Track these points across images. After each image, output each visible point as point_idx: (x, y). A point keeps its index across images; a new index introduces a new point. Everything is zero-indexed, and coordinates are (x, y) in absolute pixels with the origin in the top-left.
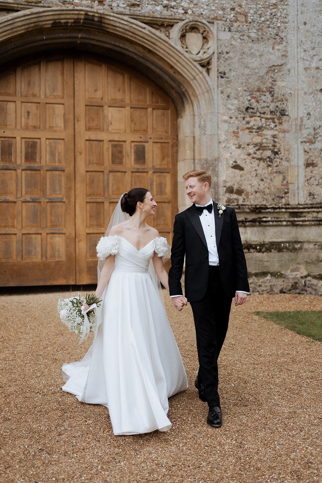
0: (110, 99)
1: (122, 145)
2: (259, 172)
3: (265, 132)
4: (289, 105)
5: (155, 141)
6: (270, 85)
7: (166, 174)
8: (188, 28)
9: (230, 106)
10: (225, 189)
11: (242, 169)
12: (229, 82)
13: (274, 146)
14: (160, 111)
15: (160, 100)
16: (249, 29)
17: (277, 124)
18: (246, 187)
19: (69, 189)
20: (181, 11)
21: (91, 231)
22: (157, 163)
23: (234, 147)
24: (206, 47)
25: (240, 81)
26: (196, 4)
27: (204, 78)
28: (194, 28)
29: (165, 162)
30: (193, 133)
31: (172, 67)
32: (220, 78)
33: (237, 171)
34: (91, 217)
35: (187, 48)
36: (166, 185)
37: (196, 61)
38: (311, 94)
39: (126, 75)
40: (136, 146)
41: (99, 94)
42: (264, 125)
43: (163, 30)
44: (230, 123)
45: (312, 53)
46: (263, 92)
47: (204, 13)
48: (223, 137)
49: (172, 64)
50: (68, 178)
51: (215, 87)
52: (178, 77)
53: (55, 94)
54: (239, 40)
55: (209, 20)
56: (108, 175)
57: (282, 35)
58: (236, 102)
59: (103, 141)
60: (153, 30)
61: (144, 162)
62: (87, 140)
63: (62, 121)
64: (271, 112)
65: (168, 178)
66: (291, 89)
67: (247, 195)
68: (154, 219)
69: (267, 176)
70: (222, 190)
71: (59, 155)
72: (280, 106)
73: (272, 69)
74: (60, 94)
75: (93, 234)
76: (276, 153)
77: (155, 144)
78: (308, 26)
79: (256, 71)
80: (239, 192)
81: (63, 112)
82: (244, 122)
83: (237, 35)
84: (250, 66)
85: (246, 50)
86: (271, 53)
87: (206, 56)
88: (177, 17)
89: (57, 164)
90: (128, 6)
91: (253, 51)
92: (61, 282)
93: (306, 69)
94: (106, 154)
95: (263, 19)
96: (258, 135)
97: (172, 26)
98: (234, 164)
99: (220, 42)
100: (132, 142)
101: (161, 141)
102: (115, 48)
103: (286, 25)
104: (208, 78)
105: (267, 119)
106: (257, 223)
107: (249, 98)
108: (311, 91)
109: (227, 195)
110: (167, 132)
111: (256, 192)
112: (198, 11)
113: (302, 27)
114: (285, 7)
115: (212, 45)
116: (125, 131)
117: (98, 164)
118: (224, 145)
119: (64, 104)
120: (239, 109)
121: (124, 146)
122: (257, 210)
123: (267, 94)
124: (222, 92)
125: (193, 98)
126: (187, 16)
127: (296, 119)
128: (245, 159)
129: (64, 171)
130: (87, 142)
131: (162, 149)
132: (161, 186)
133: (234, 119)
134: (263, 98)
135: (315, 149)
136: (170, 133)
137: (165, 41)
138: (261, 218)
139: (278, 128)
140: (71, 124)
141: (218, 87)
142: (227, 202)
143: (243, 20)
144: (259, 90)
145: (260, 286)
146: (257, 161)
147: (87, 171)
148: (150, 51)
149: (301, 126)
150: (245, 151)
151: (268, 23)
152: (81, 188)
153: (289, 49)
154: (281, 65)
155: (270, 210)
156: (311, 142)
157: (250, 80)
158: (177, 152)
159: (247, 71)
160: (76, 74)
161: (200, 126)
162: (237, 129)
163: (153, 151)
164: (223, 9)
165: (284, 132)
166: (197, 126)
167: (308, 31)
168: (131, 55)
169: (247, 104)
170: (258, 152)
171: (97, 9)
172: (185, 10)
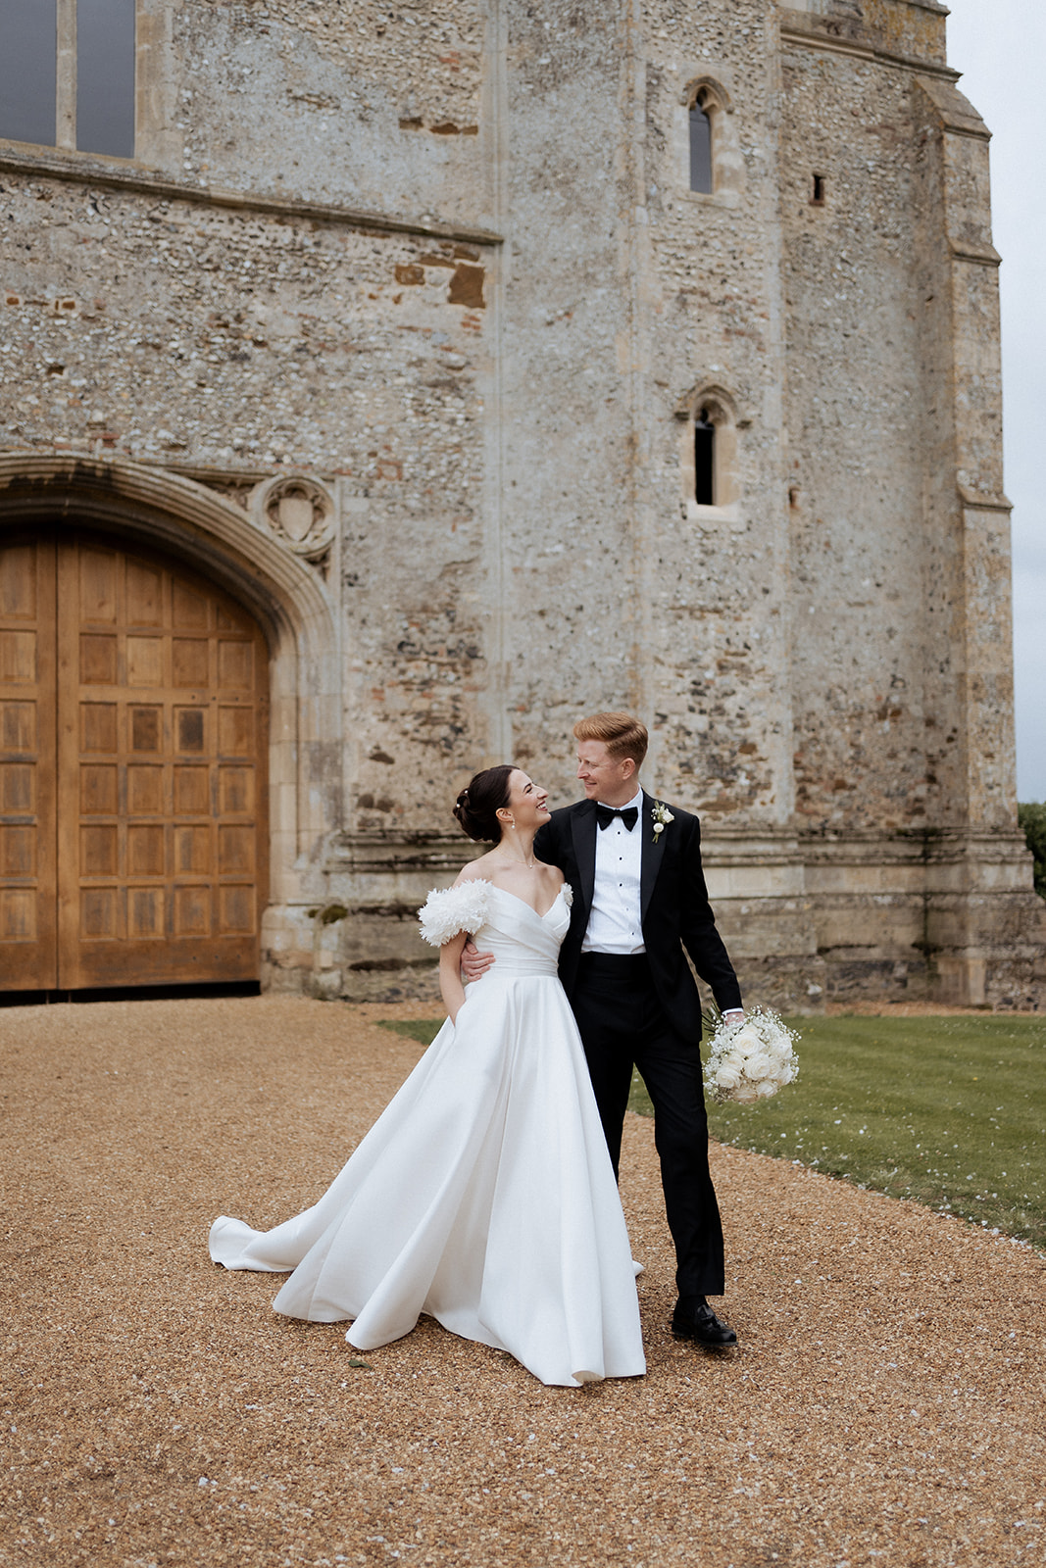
0: (130, 620)
1: (155, 713)
2: (425, 766)
3: (437, 690)
4: (486, 637)
5: (223, 703)
6: (447, 600)
7: (246, 770)
8: (283, 490)
9: (366, 641)
10: (356, 800)
11: (389, 761)
12: (366, 594)
13: (455, 717)
14: (234, 645)
15: (233, 623)
16: (404, 493)
17: (461, 674)
18: (400, 796)
19: (44, 800)
20: (269, 458)
21: (90, 882)
22: (228, 748)
23: (374, 720)
24: (320, 525)
25: (387, 592)
26: (300, 445)
27: (315, 586)
28: (295, 490)
29: (244, 746)
30: (296, 690)
31: (253, 564)
32: (346, 586)
33: (381, 765)
34: (90, 854)
35: (281, 528)
36: (244, 792)
37: (298, 554)
38: (523, 618)
39: (164, 575)
40: (185, 714)
41: (108, 612)
42: (435, 677)
43: (234, 492)
44: (366, 673)
45: (526, 540)
46: (434, 612)
47: (315, 462)
48: (352, 701)
49: (253, 559)
50: (44, 778)
51: (337, 603)
52: (265, 582)
53: (18, 611)
54: (385, 514)
55: (325, 475)
56: (126, 773)
57: (472, 503)
58: (378, 632)
59: (115, 704)
60: (214, 495)
61: (200, 746)
62: (82, 703)
63: (32, 665)
64: (450, 652)
65: (249, 779)
66: (488, 607)
67: (401, 811)
68: (220, 859)
69: (440, 774)
70: (350, 802)
71: (25, 734)
72: (467, 641)
73: (450, 568)
74: (27, 610)
75: (95, 888)
76: (459, 731)
77: (223, 711)
78: (519, 490)
79: (420, 572)
80: (385, 806)
81: (33, 647)
82: (395, 671)
83: (381, 505)
84: (407, 562)
85: (399, 532)
86: (449, 539)
87: (318, 545)
88: (261, 469)
89: (20, 750)
90: (163, 447)
91: (412, 534)
92: (29, 984)
93: (516, 570)
94: (121, 730)
95: (432, 473)
96: (424, 696)
97: (251, 485)
98: (375, 752)
99: (347, 518)
100: (176, 706)
101: (237, 704)
102: (139, 526)
103: (480, 484)
104: (322, 587)
105: (441, 665)
106: (419, 866)
107: (405, 624)
108: (523, 612)
109: (361, 811)
110: (247, 686)
111: (419, 806)
112: (303, 457)
113: (508, 489)
114: (477, 450)
115: (331, 525)
116: (162, 685)
117: (104, 750)
118: (354, 715)
119: (35, 632)
120: (384, 646)
121: (160, 713)
122: (420, 840)
123: (442, 616)
124: (351, 614)
125: (295, 622)
126: (282, 467)
127: (499, 665)
128: (396, 742)
129: (34, 763)
130: (84, 708)
131: (238, 720)
132: (235, 793)
133: (374, 664)
134: (433, 624)
135: (531, 724)
136: (253, 688)
137: (236, 516)
138: (426, 856)
139: (463, 681)
140: (49, 673)
141: (342, 603)
142: (360, 824)
143: (394, 474)
144: (425, 609)
145: (422, 985)
146: (421, 747)
147: (83, 765)
148: (208, 533)
149: (507, 680)
150: (396, 726)
151: (443, 480)
152: (69, 798)
153: (485, 531)
154: (470, 561)
155: (445, 840)
156: (525, 710)
157: (408, 591)
158: (267, 727)
159: (401, 574)
160: (60, 572)
161: (308, 679)
162: (382, 684)
163: (219, 724)
164: (354, 454)
165: (475, 689)
166: (303, 677)
167: (519, 498)
168: (171, 538)
169: (400, 636)
170: (423, 729)
171: (101, 454)
172: (274, 456)
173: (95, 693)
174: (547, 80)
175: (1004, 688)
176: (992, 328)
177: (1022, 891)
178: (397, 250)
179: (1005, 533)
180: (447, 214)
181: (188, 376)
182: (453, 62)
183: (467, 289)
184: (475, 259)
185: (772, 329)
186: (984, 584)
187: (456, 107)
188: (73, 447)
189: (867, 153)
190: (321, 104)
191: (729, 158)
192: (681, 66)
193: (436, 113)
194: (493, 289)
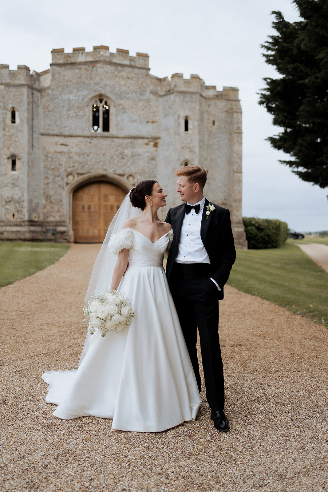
0: (110, 193)
8: (129, 176)
19: (99, 217)
24: (134, 180)
26: (131, 169)
28: (131, 175)
35: (129, 181)
39: (114, 187)
41: (107, 192)
43: (122, 176)
47: (133, 171)
49: (125, 185)
50: (99, 214)
53: (95, 192)
55: (135, 173)
57: (156, 176)
59: (108, 204)
60: (120, 177)
62: (104, 205)
63: (97, 199)
71: (96, 208)
74: (97, 192)
75: (105, 229)
81: (97, 197)
83: (143, 177)
88: (126, 173)
89: (96, 211)
90: (113, 171)
92: (96, 241)
94: (109, 208)
95: (150, 172)
97: (125, 175)
100: (116, 205)
102: (110, 181)
103: (157, 173)
114: (157, 168)
115: (136, 180)
116: (114, 202)
117: (106, 210)
119: (98, 195)
121: (114, 206)
126: (129, 173)
129: (98, 212)
137: (122, 180)
140: (99, 201)
148: (119, 182)
152: (102, 217)
160: (101, 187)
164: (139, 170)
168: (114, 183)
171: (105, 173)
172: (128, 171)
173: (106, 203)
174: (166, 115)
175: (240, 200)
176: (240, 144)
177: (241, 232)
178: (146, 141)
179: (241, 176)
180: (152, 134)
181: (116, 161)
182: (154, 112)
183: (156, 145)
184: (156, 140)
185: (197, 150)
186: (237, 184)
187: (155, 119)
188: (101, 172)
189: (223, 116)
190: (135, 121)
191: (190, 126)
192: (183, 114)
193: (151, 120)
194: (159, 145)
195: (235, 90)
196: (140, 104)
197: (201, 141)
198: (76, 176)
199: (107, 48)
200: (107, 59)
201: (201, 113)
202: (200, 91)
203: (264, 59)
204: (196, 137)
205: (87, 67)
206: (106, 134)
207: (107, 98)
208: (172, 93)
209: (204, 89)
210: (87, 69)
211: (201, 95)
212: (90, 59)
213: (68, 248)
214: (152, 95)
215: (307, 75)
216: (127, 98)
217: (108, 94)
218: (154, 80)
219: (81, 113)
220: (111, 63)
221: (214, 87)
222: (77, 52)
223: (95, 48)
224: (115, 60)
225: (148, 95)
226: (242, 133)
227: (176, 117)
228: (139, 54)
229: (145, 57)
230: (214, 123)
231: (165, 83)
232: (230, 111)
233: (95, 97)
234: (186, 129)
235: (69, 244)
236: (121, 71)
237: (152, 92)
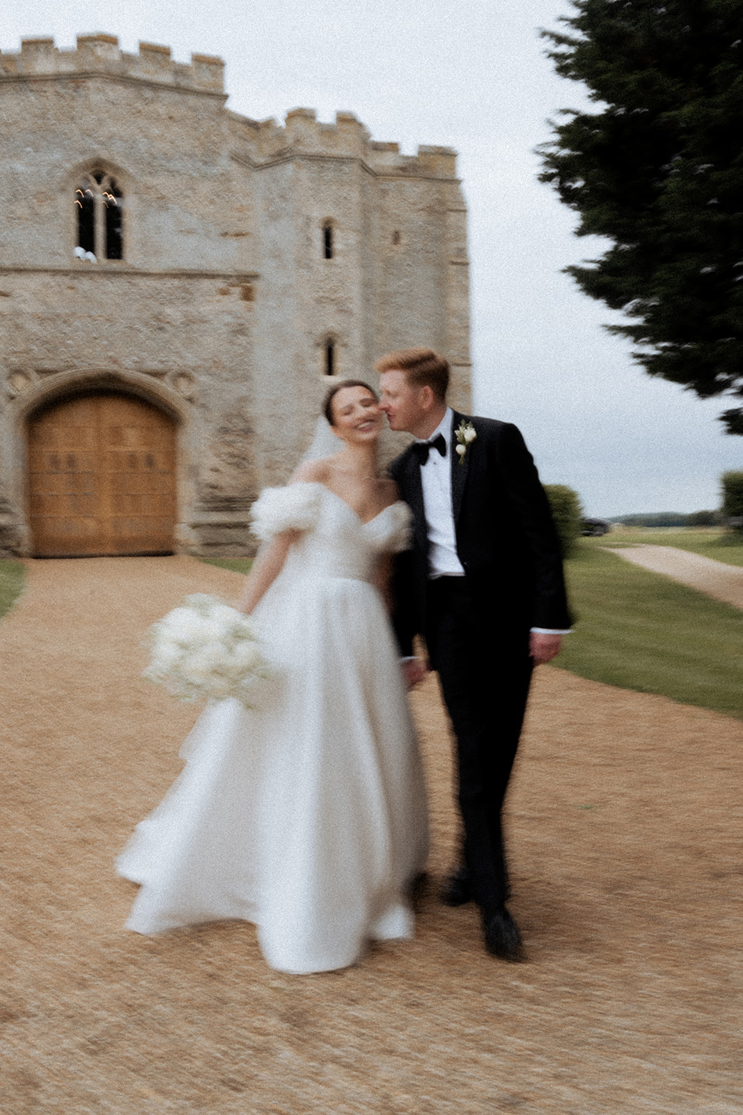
0: (126, 422)
2: (231, 472)
3: (235, 444)
4: (255, 425)
6: (240, 411)
8: (176, 376)
9: (209, 427)
11: (218, 471)
12: (208, 410)
14: (164, 430)
15: (163, 422)
16: (222, 372)
17: (245, 438)
18: (223, 484)
20: (171, 364)
22: (162, 467)
23: (212, 456)
24: (191, 387)
25: (216, 409)
26: (183, 358)
27: (191, 409)
29: (167, 466)
32: (201, 408)
33: (215, 473)
34: (113, 505)
35: (177, 389)
36: (167, 483)
37: (183, 397)
39: (138, 406)
40: (146, 455)
41: (118, 420)
42: (235, 440)
43: (159, 377)
44: (209, 439)
46: (235, 416)
47: (188, 364)
49: (168, 400)
52: (173, 409)
53: (87, 420)
54: (216, 381)
55: (193, 369)
57: (249, 374)
58: (213, 424)
59: (122, 452)
60: (153, 379)
61: (153, 466)
62: (110, 452)
63: (91, 439)
64: (241, 430)
65: (169, 478)
66: (256, 413)
67: (223, 489)
69: (237, 475)
70: (203, 486)
72: (248, 426)
73: (240, 399)
76: (244, 459)
77: (160, 453)
79: (229, 401)
80: (217, 488)
81: (92, 433)
82: (220, 438)
83: (214, 377)
84: (224, 398)
86: (240, 388)
87: (190, 394)
88: (168, 368)
90: (135, 363)
92: (92, 551)
94: (124, 461)
96: (230, 447)
97: (165, 375)
98: (213, 468)
99: (202, 383)
100: (143, 452)
101: (164, 450)
102: (127, 390)
103: (252, 367)
105: (237, 435)
107: (224, 421)
109: (208, 490)
110: (168, 444)
111: (229, 487)
112: (184, 362)
114: (251, 354)
115: (194, 387)
116: (138, 445)
117: (117, 468)
118: (204, 454)
119: (93, 428)
120: (216, 429)
121: (137, 455)
123: (238, 417)
124: (203, 418)
125: (184, 422)
126: (177, 366)
127: (259, 435)
128: (220, 464)
131: (165, 456)
133: (212, 436)
134: (234, 420)
137: (161, 386)
139: (245, 441)
141: (200, 414)
142: (208, 494)
144: (231, 415)
146: (230, 465)
147: (110, 473)
150: (220, 458)
153: (254, 385)
154: (248, 396)
157: (225, 409)
158: (175, 459)
159: (222, 402)
160: (101, 406)
162: (215, 443)
163: (159, 458)
164: (203, 360)
165: (250, 443)
169: (223, 426)
170: (230, 459)
171: (113, 368)
172: (175, 363)
173: (116, 449)
174: (274, 217)
178: (220, 284)
180: (238, 267)
181: (142, 338)
182: (241, 209)
183: (248, 295)
184: (249, 282)
185: (356, 306)
186: (461, 395)
187: (242, 227)
188: (103, 365)
189: (419, 219)
190: (190, 232)
191: (337, 245)
192: (318, 213)
193: (235, 230)
194: (257, 295)
195: (448, 155)
196: (205, 188)
197: (367, 284)
198: (34, 375)
199: (112, 41)
200: (116, 70)
201: (366, 211)
202: (362, 157)
203: (552, 64)
204: (355, 275)
205: (59, 88)
206: (115, 265)
207: (117, 170)
208: (288, 160)
209: (370, 152)
210: (58, 94)
211: (364, 168)
212: (67, 67)
213: (19, 571)
214: (235, 166)
215: (677, 103)
216: (168, 171)
217: (119, 161)
218: (239, 126)
219: (46, 210)
220: (124, 80)
221: (394, 147)
222: (32, 48)
223: (83, 41)
224: (137, 73)
225: (225, 164)
226: (466, 264)
227: (300, 221)
228: (199, 59)
229: (214, 65)
230: (396, 238)
231: (270, 133)
232: (437, 207)
233: (84, 167)
234: (328, 254)
235: (20, 561)
236: (152, 101)
237: (235, 158)
